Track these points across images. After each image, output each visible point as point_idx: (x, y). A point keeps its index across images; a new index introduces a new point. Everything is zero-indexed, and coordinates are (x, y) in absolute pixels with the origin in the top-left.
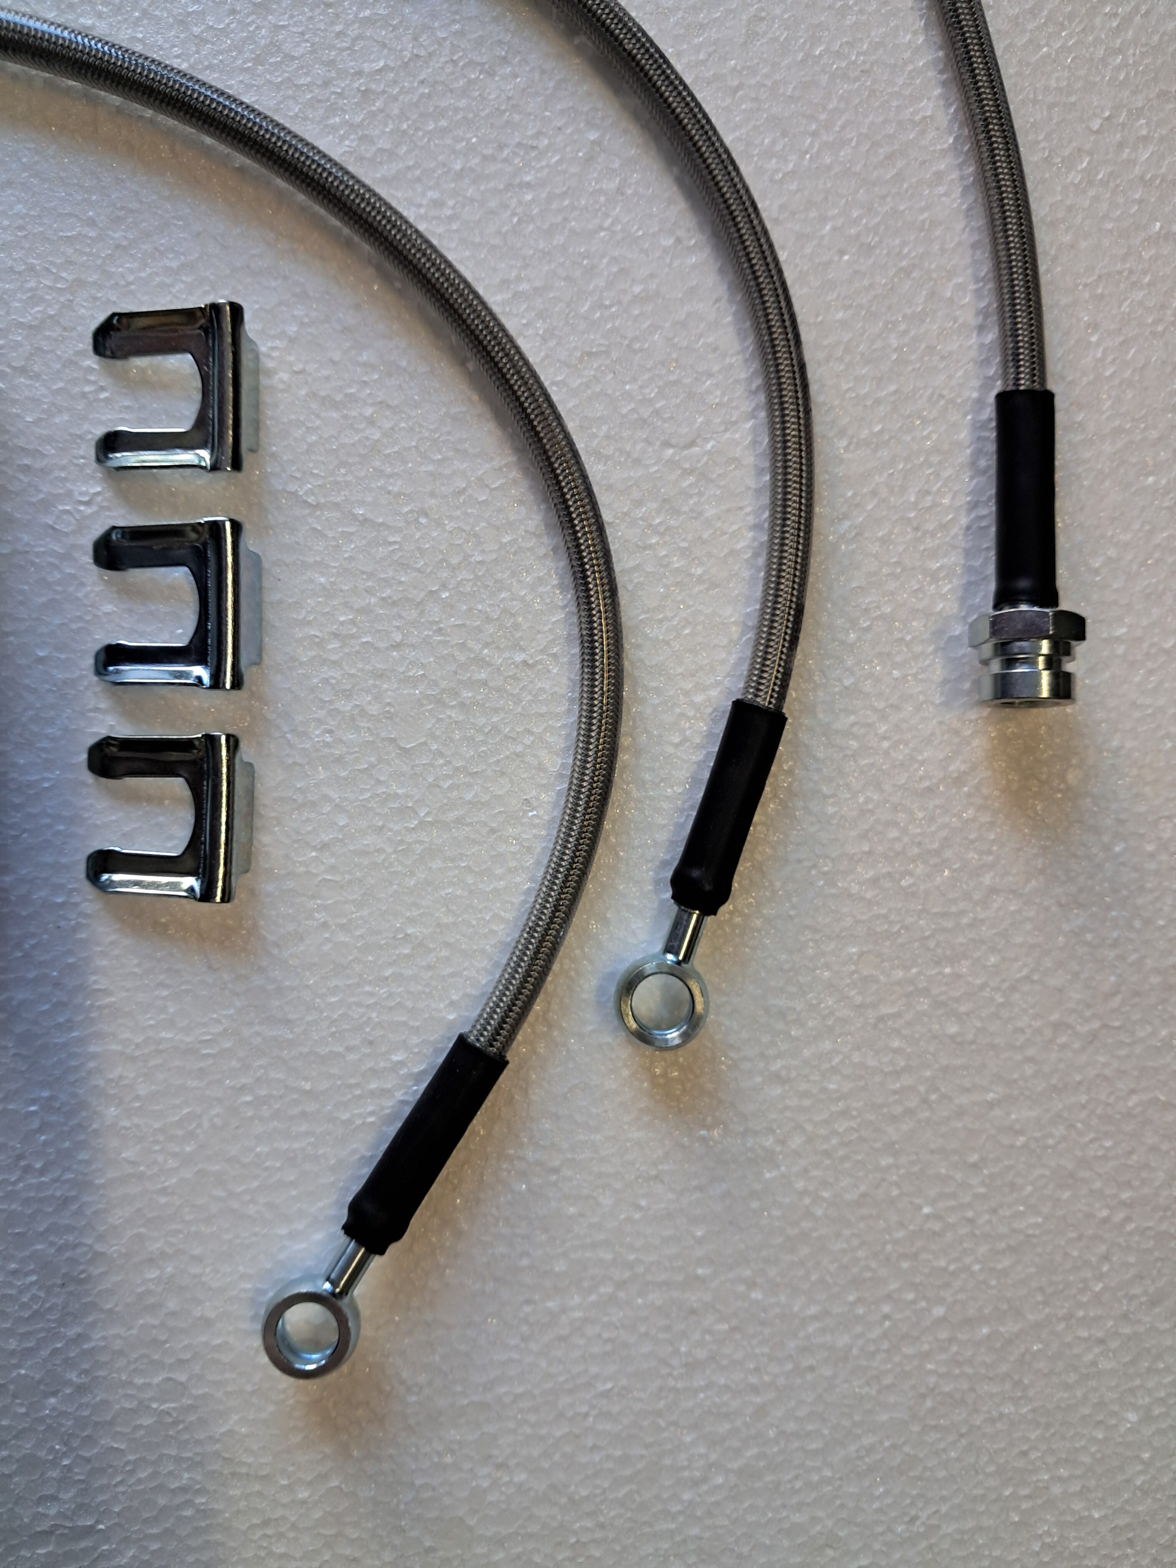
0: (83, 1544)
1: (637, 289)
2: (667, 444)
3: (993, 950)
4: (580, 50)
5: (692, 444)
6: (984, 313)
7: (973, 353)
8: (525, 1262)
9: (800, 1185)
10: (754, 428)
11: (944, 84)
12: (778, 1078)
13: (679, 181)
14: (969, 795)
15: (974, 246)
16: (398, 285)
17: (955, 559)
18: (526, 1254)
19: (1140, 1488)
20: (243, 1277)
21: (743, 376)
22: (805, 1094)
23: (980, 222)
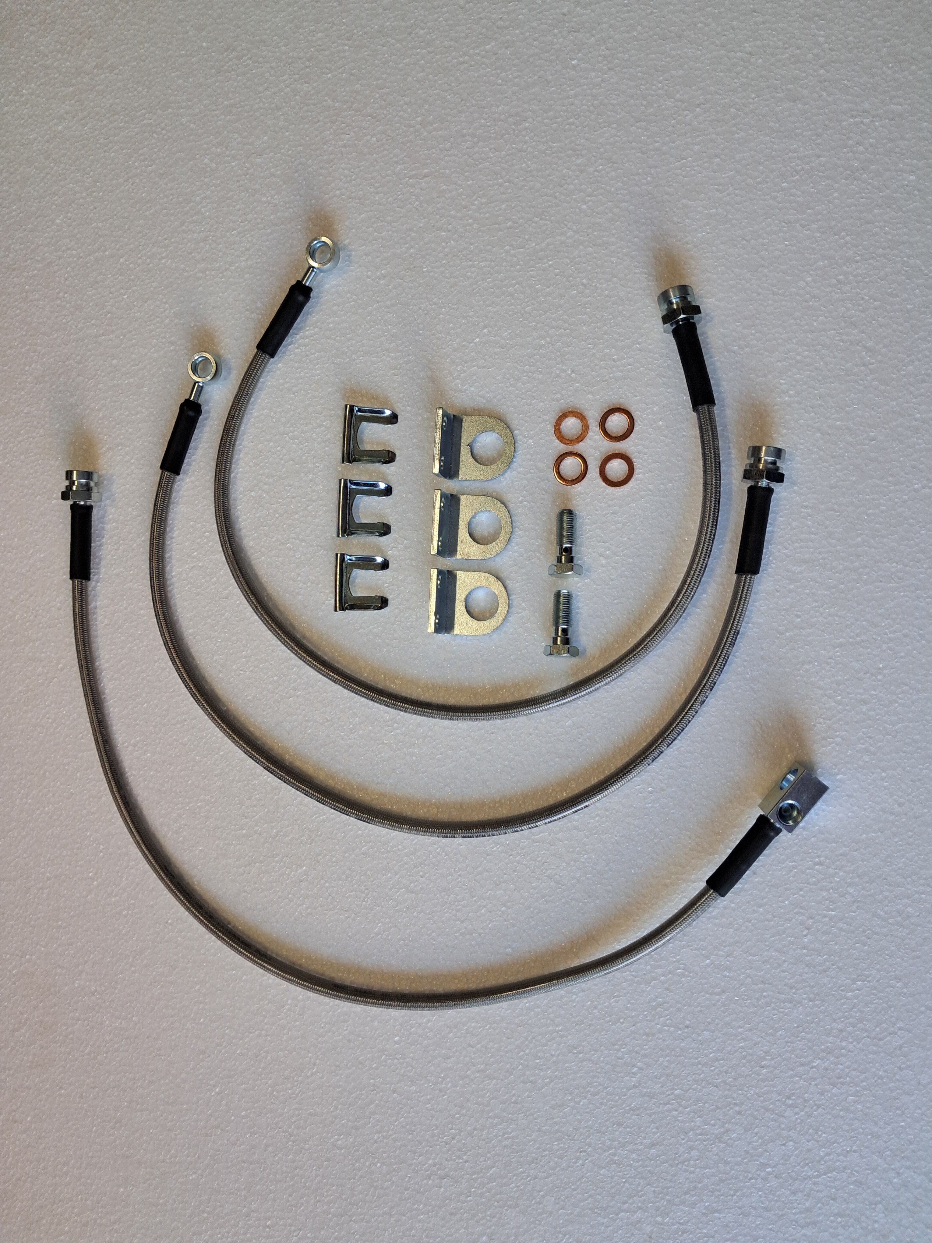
0: (414, 172)
1: (209, 621)
2: (201, 567)
3: (100, 390)
4: (224, 705)
5: (193, 567)
6: (94, 613)
7: (99, 599)
8: (258, 277)
9: (167, 306)
10: (172, 572)
11: (104, 694)
12: (172, 343)
13: (193, 659)
14: (106, 444)
15: (97, 636)
16: (288, 622)
17: (108, 527)
18: (259, 280)
19: (56, 195)
20: (352, 271)
21: (175, 590)
22: (164, 338)
23: (94, 646)
